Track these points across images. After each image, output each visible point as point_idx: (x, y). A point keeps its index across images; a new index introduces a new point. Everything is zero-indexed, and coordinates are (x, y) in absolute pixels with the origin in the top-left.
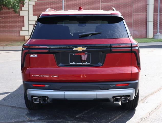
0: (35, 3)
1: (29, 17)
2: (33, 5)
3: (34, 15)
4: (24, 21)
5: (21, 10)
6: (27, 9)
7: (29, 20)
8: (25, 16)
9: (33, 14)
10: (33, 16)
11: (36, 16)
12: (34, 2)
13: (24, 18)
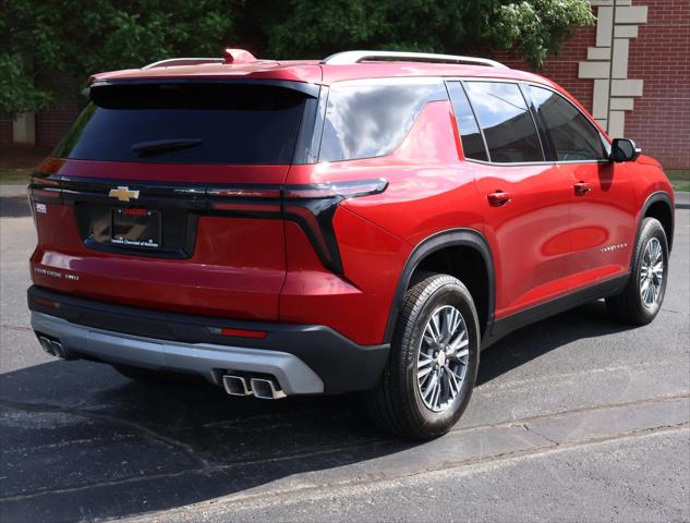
0: (639, 32)
1: (613, 82)
2: (632, 40)
3: (631, 75)
4: (592, 99)
5: (585, 58)
6: (605, 54)
7: (612, 94)
8: (596, 81)
9: (629, 72)
10: (629, 77)
11: (637, 78)
12: (636, 27)
13: (593, 86)
